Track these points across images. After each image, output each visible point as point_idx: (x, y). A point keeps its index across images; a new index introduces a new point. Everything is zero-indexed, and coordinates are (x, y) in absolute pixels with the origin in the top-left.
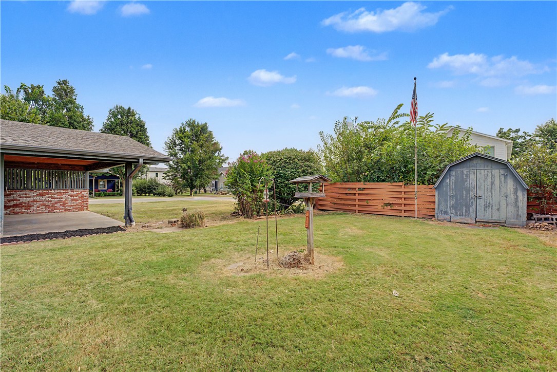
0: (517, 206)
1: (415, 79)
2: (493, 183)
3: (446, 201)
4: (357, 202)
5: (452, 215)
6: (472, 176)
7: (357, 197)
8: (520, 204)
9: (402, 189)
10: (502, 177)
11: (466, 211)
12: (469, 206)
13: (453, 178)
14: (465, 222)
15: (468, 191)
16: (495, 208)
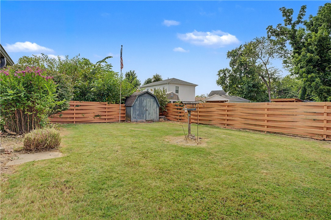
0: (156, 113)
1: (122, 46)
2: (151, 105)
3: (135, 112)
4: (75, 116)
5: (137, 119)
6: (145, 101)
7: (75, 111)
8: (157, 113)
9: (106, 106)
10: (153, 102)
11: (143, 117)
12: (144, 114)
13: (138, 101)
14: (142, 121)
15: (144, 107)
16: (151, 114)
